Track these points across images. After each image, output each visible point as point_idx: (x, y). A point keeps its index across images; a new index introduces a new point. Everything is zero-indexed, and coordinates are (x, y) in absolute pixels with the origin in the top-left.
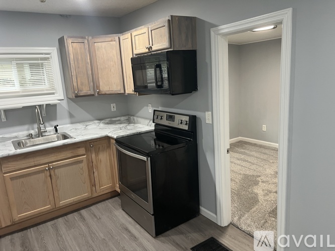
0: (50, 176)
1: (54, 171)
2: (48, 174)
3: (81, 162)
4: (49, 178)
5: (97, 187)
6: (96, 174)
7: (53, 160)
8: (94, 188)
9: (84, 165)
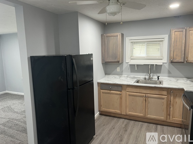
0: (146, 100)
1: (148, 99)
2: (145, 99)
3: (163, 99)
4: (145, 101)
5: (171, 117)
6: (171, 109)
7: (148, 93)
8: (168, 117)
9: (165, 101)
